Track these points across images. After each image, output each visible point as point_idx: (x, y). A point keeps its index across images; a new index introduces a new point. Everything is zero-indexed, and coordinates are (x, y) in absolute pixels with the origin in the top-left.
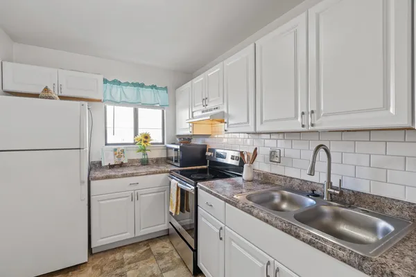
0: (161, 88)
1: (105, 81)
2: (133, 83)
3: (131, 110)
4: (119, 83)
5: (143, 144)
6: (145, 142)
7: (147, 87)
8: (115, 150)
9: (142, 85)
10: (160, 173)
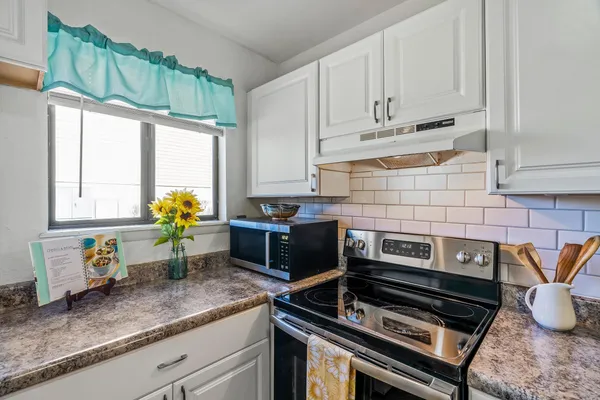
0: (219, 81)
1: (54, 24)
2: (144, 51)
3: (134, 127)
4: (103, 42)
5: (179, 221)
6: (186, 216)
7: (185, 70)
8: (89, 243)
9: (172, 63)
10: (246, 307)
